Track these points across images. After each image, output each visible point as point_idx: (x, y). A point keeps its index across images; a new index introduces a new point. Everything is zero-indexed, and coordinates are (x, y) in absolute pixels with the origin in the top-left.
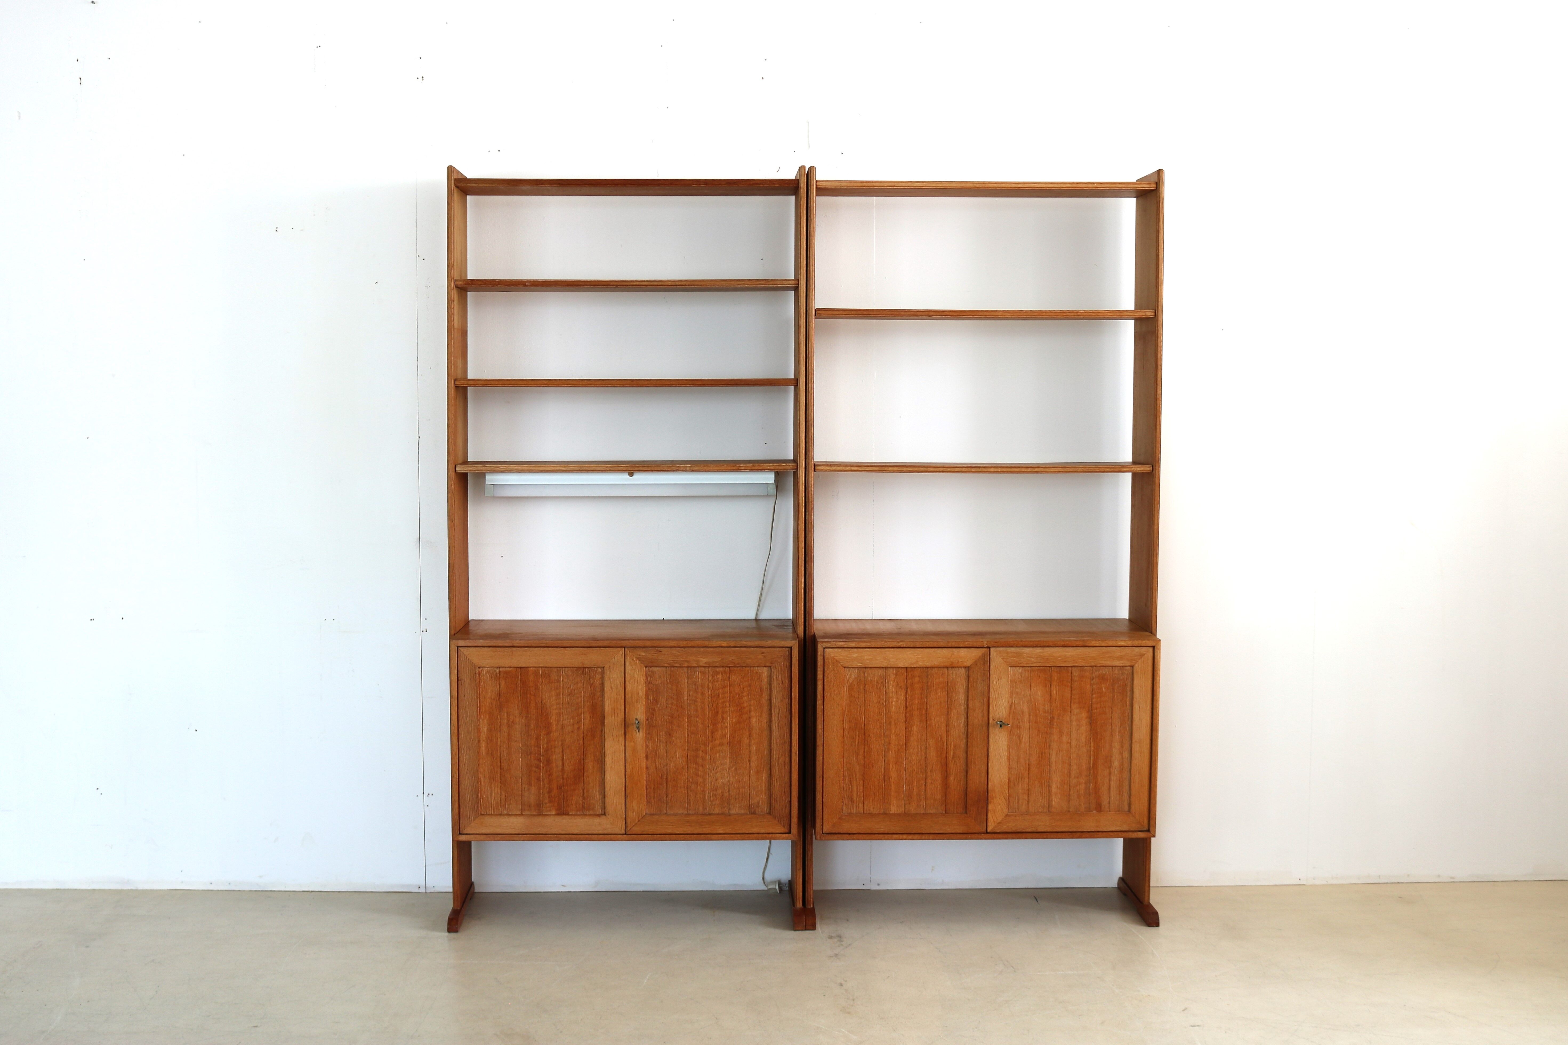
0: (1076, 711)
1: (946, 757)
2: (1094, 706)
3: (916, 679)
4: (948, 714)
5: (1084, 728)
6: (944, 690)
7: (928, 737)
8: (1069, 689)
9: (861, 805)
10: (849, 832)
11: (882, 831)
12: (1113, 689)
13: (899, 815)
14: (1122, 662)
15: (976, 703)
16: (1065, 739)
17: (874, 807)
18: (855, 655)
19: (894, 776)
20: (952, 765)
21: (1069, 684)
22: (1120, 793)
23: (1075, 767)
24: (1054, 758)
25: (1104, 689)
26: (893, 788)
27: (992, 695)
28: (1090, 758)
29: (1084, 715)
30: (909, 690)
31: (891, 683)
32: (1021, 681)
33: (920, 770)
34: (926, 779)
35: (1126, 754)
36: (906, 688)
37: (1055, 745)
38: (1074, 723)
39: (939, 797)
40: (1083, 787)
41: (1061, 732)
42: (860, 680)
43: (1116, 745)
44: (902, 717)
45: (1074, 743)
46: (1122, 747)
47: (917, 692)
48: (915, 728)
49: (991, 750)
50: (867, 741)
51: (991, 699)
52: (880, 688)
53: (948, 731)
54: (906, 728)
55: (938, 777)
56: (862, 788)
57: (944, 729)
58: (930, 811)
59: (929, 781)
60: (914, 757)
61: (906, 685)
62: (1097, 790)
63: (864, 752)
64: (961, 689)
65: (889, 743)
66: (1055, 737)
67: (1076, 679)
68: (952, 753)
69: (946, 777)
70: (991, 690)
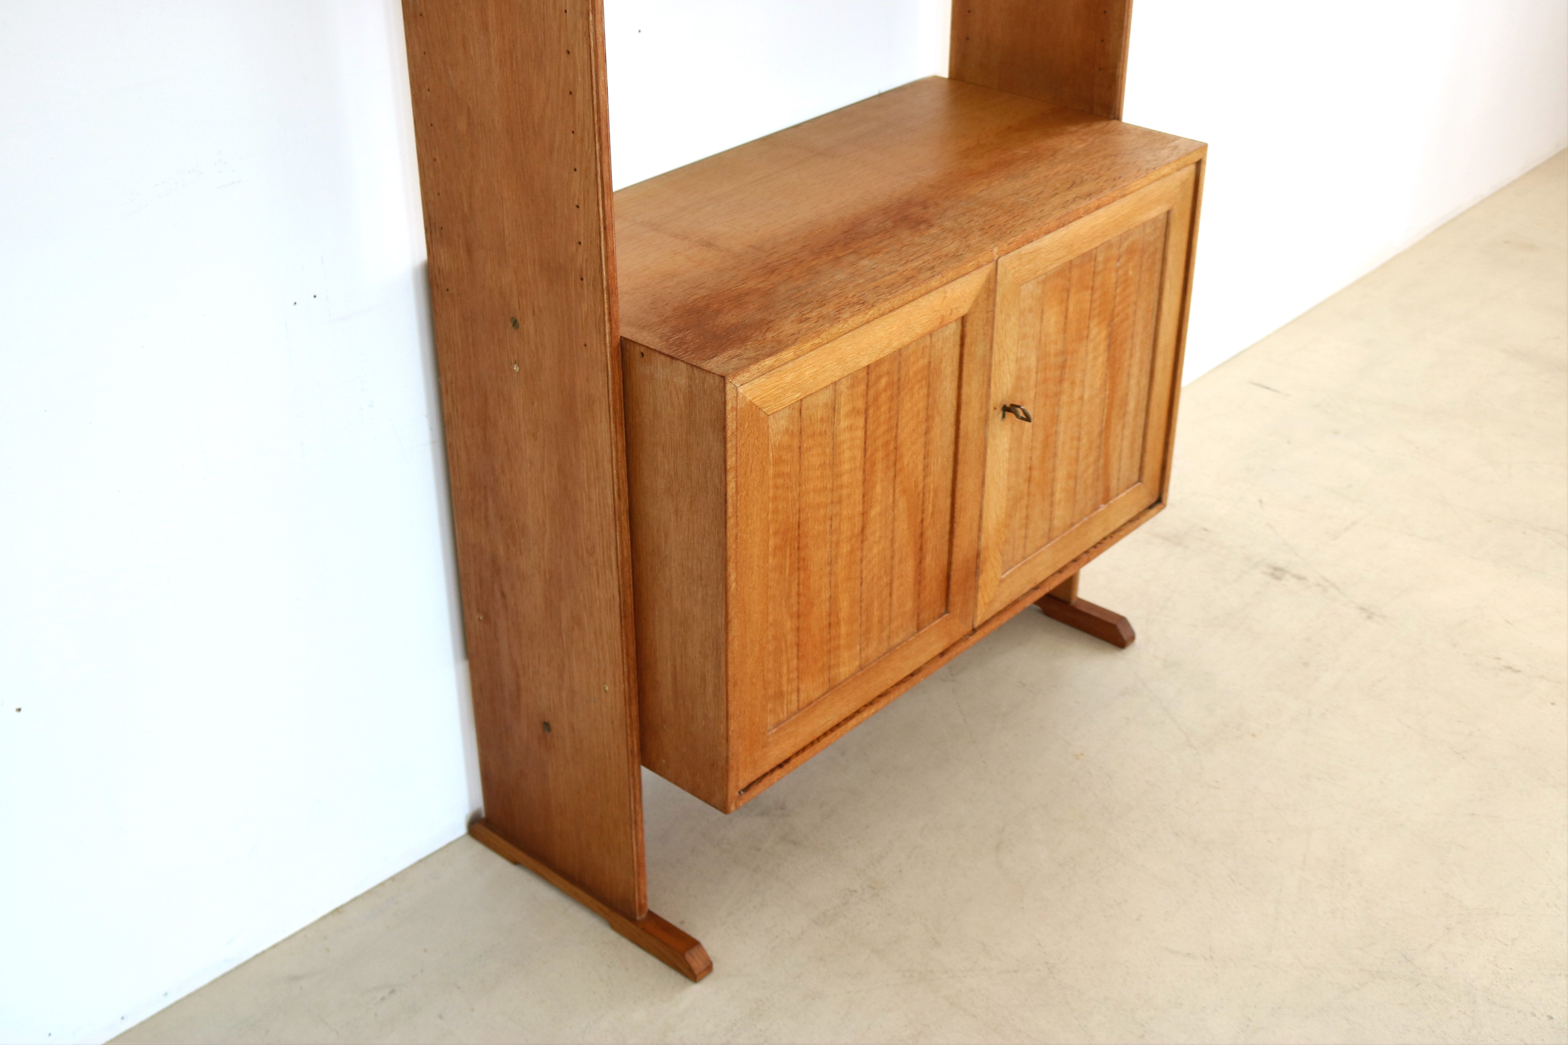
0: (1094, 331)
1: (922, 521)
2: (1117, 310)
3: (884, 381)
4: (927, 432)
5: (1102, 359)
6: (924, 383)
7: (897, 496)
8: (1089, 292)
9: (794, 697)
10: (780, 761)
11: (830, 725)
12: (1141, 266)
13: (853, 676)
14: (1159, 208)
15: (972, 388)
16: (1077, 393)
17: (811, 689)
18: (789, 378)
19: (844, 604)
20: (929, 533)
21: (1091, 283)
22: (1132, 456)
23: (1084, 441)
24: (1061, 438)
25: (1130, 273)
26: (843, 629)
27: (996, 357)
28: (1103, 410)
29: (1104, 334)
30: (871, 411)
31: (844, 410)
32: (1031, 310)
33: (883, 570)
34: (891, 583)
35: (1145, 381)
36: (867, 410)
37: (1063, 413)
38: (1090, 356)
39: (909, 605)
40: (1091, 471)
41: (1073, 383)
42: (792, 432)
43: (1135, 370)
44: (859, 475)
45: (1086, 396)
46: (1141, 371)
47: (884, 408)
48: (878, 489)
49: (988, 471)
50: (804, 559)
51: (993, 368)
52: (825, 431)
53: (926, 467)
54: (864, 496)
55: (909, 567)
56: (795, 661)
57: (920, 467)
58: (897, 640)
59: (896, 584)
60: (875, 551)
61: (867, 403)
62: (1106, 466)
63: (799, 584)
64: (949, 369)
65: (838, 543)
66: (1065, 398)
67: (1100, 268)
68: (930, 507)
69: (920, 562)
70: (995, 347)
